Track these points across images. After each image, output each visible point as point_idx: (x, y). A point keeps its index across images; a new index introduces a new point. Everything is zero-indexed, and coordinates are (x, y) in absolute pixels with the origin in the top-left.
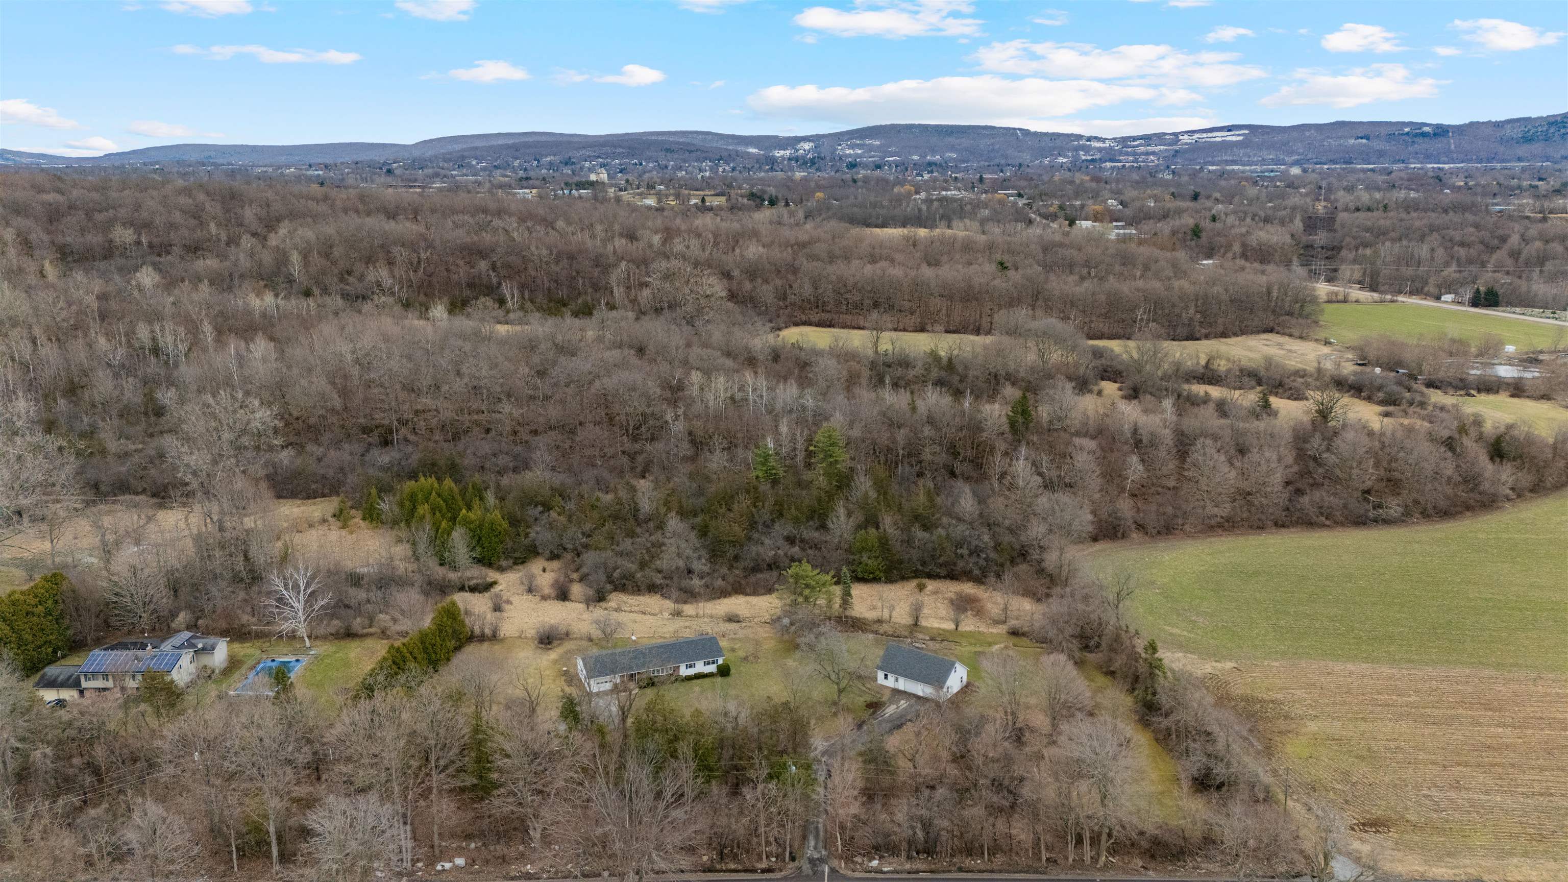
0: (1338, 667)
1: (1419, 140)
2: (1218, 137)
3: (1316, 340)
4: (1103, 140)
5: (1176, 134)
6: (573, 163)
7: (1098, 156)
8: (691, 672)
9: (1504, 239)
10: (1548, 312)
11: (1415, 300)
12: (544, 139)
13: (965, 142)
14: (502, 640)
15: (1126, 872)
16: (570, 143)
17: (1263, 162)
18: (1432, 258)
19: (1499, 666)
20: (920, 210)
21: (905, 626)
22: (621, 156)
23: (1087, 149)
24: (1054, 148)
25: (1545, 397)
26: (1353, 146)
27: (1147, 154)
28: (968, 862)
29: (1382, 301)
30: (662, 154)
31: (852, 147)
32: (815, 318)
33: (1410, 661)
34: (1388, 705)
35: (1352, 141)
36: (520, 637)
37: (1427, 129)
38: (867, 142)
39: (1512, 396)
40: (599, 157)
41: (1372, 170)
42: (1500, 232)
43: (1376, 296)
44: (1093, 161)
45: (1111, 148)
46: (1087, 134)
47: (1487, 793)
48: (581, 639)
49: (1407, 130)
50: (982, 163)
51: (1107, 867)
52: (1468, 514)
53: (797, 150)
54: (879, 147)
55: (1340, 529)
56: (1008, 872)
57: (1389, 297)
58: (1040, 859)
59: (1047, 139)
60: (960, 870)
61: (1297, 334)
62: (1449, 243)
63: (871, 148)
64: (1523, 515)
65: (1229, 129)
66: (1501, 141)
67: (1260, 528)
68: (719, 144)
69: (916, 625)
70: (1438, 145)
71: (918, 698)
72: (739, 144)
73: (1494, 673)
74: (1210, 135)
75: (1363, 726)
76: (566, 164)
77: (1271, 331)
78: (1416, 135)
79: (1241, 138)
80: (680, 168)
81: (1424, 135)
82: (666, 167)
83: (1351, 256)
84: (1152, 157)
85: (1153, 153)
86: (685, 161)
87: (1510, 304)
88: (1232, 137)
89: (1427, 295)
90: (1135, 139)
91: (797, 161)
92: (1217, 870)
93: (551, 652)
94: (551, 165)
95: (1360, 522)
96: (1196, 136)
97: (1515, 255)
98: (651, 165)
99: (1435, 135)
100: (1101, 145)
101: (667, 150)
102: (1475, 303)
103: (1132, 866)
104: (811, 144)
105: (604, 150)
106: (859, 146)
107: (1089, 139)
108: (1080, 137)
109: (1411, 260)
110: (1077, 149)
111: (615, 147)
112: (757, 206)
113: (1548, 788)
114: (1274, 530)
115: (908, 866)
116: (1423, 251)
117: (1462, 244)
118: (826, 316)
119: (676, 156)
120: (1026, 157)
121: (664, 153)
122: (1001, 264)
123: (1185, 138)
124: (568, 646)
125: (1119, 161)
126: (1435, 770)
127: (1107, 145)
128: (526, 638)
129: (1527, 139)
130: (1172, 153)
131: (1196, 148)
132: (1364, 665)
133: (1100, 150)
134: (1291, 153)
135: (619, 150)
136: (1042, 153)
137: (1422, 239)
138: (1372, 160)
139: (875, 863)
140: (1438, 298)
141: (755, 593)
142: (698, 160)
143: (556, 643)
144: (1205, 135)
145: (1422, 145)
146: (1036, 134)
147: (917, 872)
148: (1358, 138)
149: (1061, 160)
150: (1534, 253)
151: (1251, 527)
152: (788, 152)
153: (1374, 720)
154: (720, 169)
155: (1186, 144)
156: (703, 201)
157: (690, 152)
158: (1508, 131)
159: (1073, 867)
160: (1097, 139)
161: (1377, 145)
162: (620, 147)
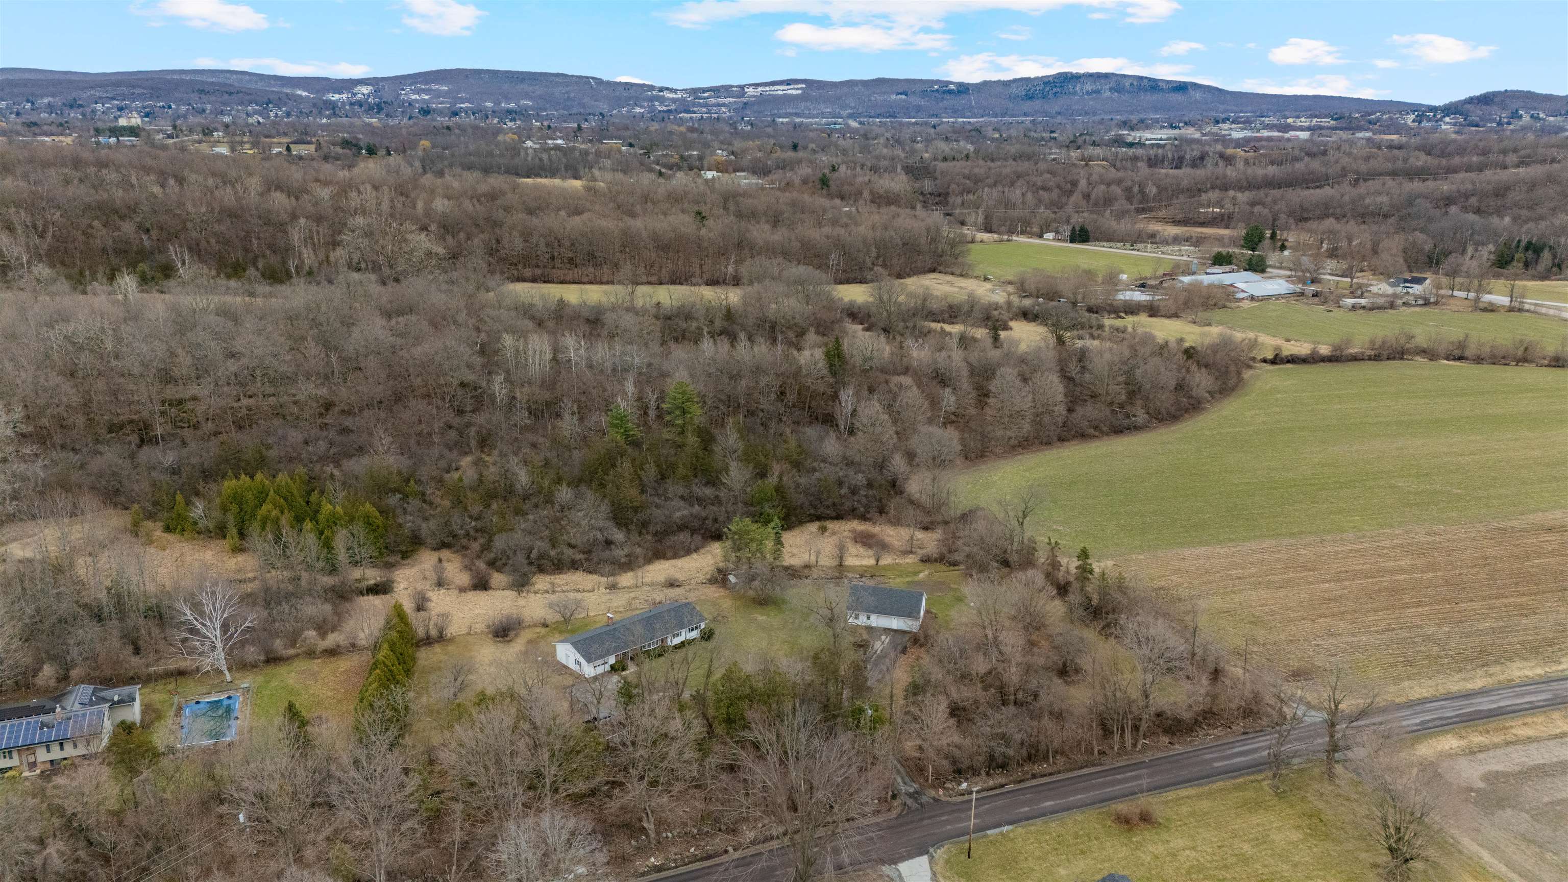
0: (1187, 552)
1: (947, 97)
2: (780, 90)
3: (977, 277)
4: (675, 91)
5: (742, 87)
6: (81, 106)
7: (673, 107)
8: (677, 641)
9: (1074, 184)
10: (1128, 245)
11: (1022, 239)
12: (27, 76)
13: (539, 90)
14: (452, 640)
15: (1159, 749)
16: (71, 82)
17: (823, 115)
18: (1024, 203)
19: (1292, 535)
20: (541, 160)
21: (830, 568)
22: (140, 97)
23: (662, 100)
24: (630, 98)
25: (1175, 316)
26: (895, 101)
27: (719, 105)
28: (1037, 769)
29: (1001, 241)
30: (195, 96)
31: (418, 91)
32: (528, 273)
33: (1231, 540)
34: (1240, 578)
35: (894, 97)
36: (469, 634)
37: (952, 87)
38: (433, 87)
39: (1151, 316)
40: (113, 99)
41: (916, 123)
42: (1069, 178)
43: (996, 236)
44: (669, 111)
45: (684, 99)
46: (658, 84)
47: (1353, 635)
48: (535, 626)
49: (936, 87)
50: (561, 112)
51: (1145, 747)
52: (1187, 415)
53: (355, 94)
54: (447, 92)
55: (1105, 438)
56: (1071, 770)
57: (1005, 237)
58: (1092, 753)
59: (621, 89)
60: (1034, 776)
61: (958, 272)
62: (1036, 189)
63: (438, 94)
64: (1225, 413)
65: (789, 82)
66: (1010, 98)
67: (1049, 443)
68: (260, 85)
69: (841, 565)
70: (961, 101)
71: (896, 631)
72: (283, 85)
73: (1292, 541)
74: (772, 88)
75: (1237, 598)
76: (71, 107)
77: (933, 270)
78: (944, 92)
79: (799, 92)
81: (950, 92)
82: (204, 111)
83: (959, 200)
84: (723, 109)
85: (724, 105)
86: (225, 104)
87: (1098, 240)
88: (793, 91)
89: (1031, 235)
90: (704, 90)
91: (361, 106)
92: (1222, 733)
93: (513, 644)
94: (50, 108)
95: (1118, 431)
96: (760, 89)
97: (1087, 196)
98: (183, 108)
99: (959, 92)
100: (671, 95)
101: (201, 91)
102: (1072, 241)
103: (1160, 744)
104: (370, 88)
105: (120, 90)
106: (426, 91)
107: (662, 89)
108: (652, 88)
109: (1008, 204)
110: (652, 99)
111: (133, 87)
112: (354, 155)
113: (1389, 624)
114: (1059, 444)
115: (991, 783)
116: (1016, 194)
117: (1044, 188)
118: (538, 272)
119: (213, 98)
120: (604, 107)
121: (196, 94)
122: (699, 213)
123: (750, 91)
124: (526, 635)
125: (694, 112)
126: (1308, 624)
127: (679, 96)
128: (476, 633)
129: (1030, 97)
130: (741, 105)
131: (763, 100)
132: (1203, 549)
133: (674, 101)
134: (845, 107)
135: (139, 90)
136: (618, 102)
137: (1012, 184)
138: (912, 114)
139: (964, 785)
140: (1041, 236)
141: (675, 556)
142: (241, 103)
143: (512, 634)
144: (767, 88)
145: (950, 101)
146: (609, 83)
147: (1002, 786)
148: (898, 94)
149: (638, 110)
150: (1101, 194)
151: (1041, 443)
152: (344, 96)
153: (1241, 591)
154: (272, 114)
155: (752, 96)
156: (288, 149)
157: (230, 94)
158: (1014, 90)
159: (1119, 754)
160: (668, 89)
161: (915, 100)
162: (140, 87)
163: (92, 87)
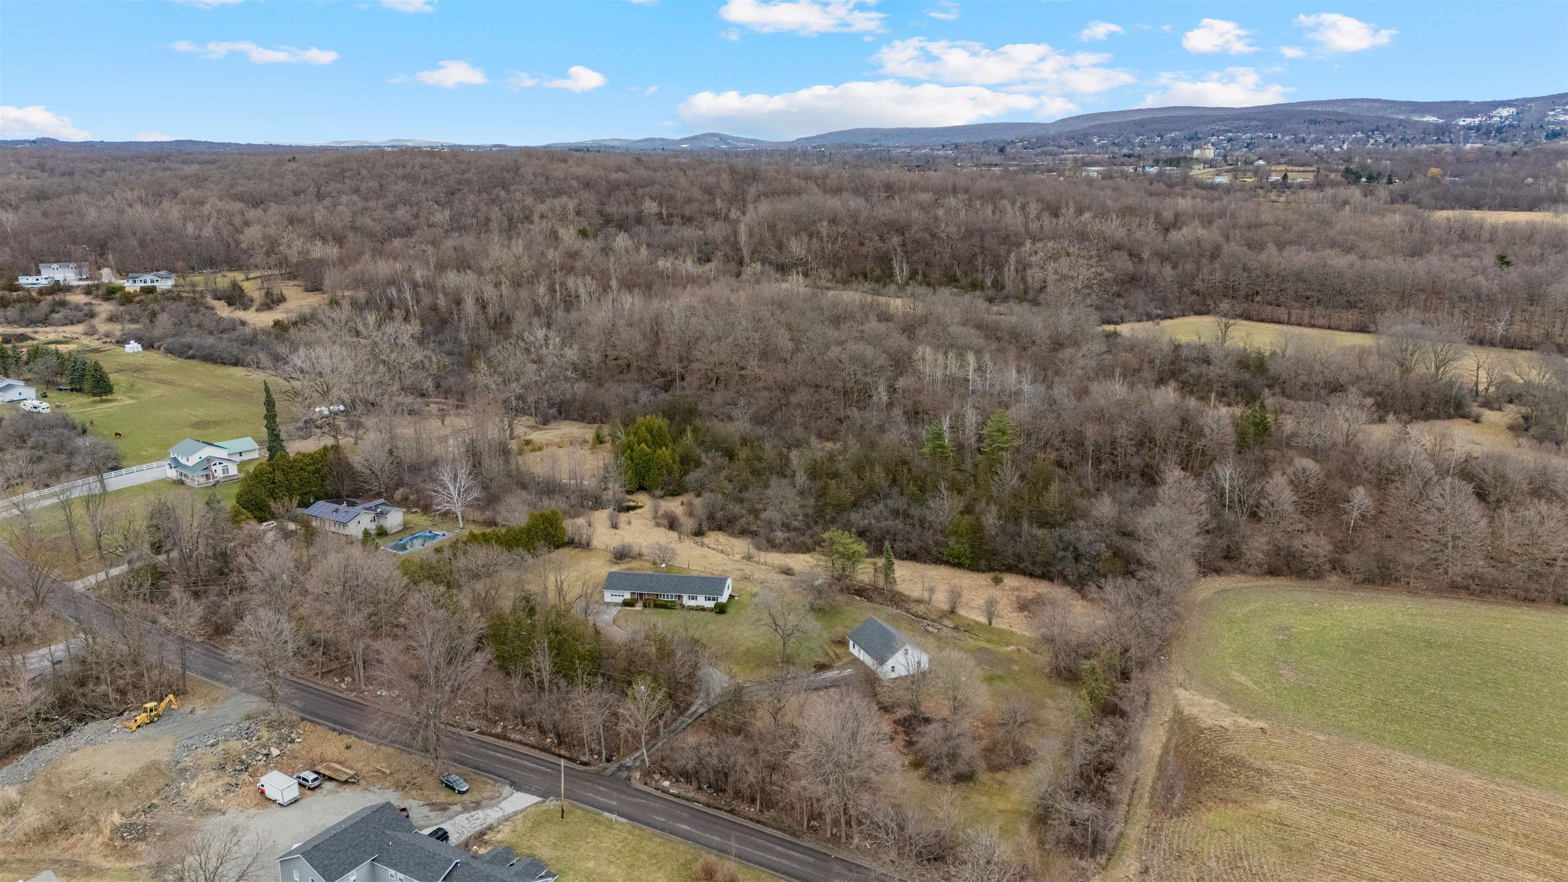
8: (692, 603)
16: (1200, 117)
21: (941, 610)
28: (743, 808)
30: (1304, 127)
40: (1229, 131)
51: (858, 850)
53: (1491, 118)
58: (802, 824)
68: (1388, 112)
69: (952, 612)
80: (1321, 141)
86: (1329, 133)
94: (1173, 141)
98: (1287, 138)
101: (1313, 122)
105: (1236, 123)
111: (1249, 119)
119: (1320, 128)
121: (1307, 125)
122: (1502, 258)
124: (633, 564)
128: (608, 551)
135: (1253, 123)
139: (667, 784)
154: (1372, 142)
156: (1285, 177)
159: (828, 840)
162: (1255, 119)
163: (1214, 122)
